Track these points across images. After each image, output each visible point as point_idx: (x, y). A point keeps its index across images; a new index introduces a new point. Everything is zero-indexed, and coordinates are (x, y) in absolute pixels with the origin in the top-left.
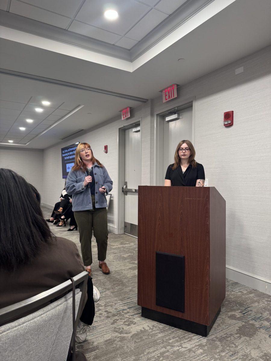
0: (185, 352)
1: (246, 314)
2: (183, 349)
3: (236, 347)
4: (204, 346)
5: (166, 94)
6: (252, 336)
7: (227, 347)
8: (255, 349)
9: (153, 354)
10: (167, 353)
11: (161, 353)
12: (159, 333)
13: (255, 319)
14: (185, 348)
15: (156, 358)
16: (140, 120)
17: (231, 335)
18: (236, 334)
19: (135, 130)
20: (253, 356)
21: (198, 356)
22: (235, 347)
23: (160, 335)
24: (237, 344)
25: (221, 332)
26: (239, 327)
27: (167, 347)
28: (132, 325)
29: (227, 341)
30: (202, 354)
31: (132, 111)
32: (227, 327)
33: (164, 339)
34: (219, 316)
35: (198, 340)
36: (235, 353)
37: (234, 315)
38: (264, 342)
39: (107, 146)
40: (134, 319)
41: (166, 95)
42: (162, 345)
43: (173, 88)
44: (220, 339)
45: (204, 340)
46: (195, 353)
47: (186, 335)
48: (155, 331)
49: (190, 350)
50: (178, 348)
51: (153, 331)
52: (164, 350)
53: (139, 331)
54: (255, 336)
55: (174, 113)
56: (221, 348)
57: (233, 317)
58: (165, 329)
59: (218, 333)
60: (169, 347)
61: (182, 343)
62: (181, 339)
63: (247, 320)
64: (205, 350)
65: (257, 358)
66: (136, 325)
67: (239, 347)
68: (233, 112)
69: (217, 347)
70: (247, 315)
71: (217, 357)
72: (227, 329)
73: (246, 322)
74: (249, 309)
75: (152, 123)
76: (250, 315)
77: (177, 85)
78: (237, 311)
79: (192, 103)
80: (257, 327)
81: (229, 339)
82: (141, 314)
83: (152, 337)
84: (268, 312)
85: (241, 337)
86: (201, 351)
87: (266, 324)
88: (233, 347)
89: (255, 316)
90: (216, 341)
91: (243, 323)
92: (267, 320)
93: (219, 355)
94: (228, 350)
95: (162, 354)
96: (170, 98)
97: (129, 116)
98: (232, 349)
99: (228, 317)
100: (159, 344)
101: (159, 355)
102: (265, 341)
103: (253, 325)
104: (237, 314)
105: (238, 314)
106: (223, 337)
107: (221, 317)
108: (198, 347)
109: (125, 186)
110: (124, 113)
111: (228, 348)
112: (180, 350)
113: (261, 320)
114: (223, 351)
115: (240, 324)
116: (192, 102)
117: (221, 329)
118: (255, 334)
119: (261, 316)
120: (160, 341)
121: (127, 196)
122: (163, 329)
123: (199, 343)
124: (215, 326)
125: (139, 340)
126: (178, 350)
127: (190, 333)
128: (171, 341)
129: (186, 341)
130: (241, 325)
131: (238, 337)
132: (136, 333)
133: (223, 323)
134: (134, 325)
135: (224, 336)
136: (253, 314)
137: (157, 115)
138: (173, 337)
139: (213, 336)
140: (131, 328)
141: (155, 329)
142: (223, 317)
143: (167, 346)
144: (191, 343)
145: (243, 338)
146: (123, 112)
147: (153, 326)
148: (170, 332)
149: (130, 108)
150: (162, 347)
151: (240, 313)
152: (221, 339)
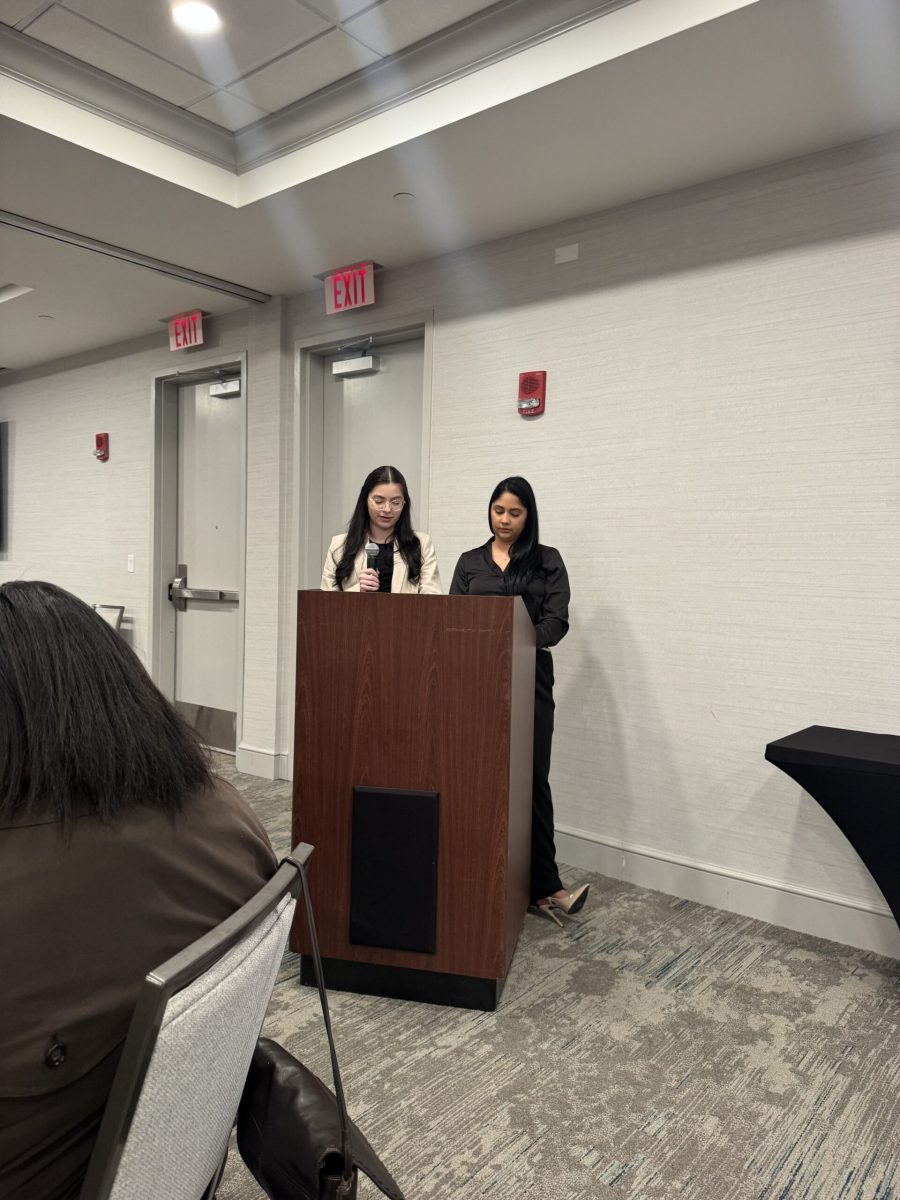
0: (448, 1058)
1: (581, 940)
2: (440, 1053)
3: (574, 1023)
4: (493, 1035)
5: (338, 289)
6: (607, 990)
7: (551, 1027)
8: (617, 1020)
9: (361, 1079)
10: (399, 1070)
11: (382, 1073)
12: (364, 1021)
13: (606, 949)
14: (446, 1047)
15: (371, 1087)
16: (241, 357)
17: (556, 996)
18: (568, 992)
19: (217, 388)
20: (617, 1037)
21: (483, 1062)
22: (571, 1024)
23: (367, 1027)
24: (573, 1016)
25: (529, 993)
26: (572, 975)
27: (397, 1054)
28: (280, 1013)
29: (548, 1012)
30: (491, 1055)
31: (210, 325)
32: (542, 978)
33: (382, 1035)
34: (518, 954)
35: (474, 1024)
36: (573, 1039)
37: (555, 944)
38: (637, 1000)
39: (106, 435)
40: (280, 994)
41: (337, 293)
42: (380, 1052)
43: (362, 274)
44: (531, 1010)
45: (490, 1021)
46: (473, 1056)
47: (440, 1014)
48: (351, 1018)
49: (459, 1052)
50: (426, 1051)
51: (346, 1018)
52: (387, 1062)
53: (305, 1025)
54: (614, 990)
55: (361, 353)
56: (535, 1033)
57: (551, 951)
58: (379, 1009)
59: (523, 998)
60: (400, 1054)
61: (435, 1038)
62: (428, 1027)
63: (587, 953)
64: (498, 1044)
65: (628, 1041)
66: (289, 1011)
67: (580, 1024)
68: (544, 373)
69: (527, 1032)
70: (586, 941)
71: (529, 1054)
72: (544, 983)
73: (586, 960)
74: (587, 924)
75: (286, 373)
76: (593, 940)
77: (376, 266)
78: (560, 935)
79: (420, 329)
80: (615, 967)
81: (554, 1005)
82: (299, 977)
83: (346, 1035)
84: (634, 928)
85: (580, 999)
86: (488, 1047)
87: (635, 956)
88: (564, 1025)
89: (606, 941)
90: (521, 1017)
91: (581, 963)
92: (635, 946)
93: (536, 1049)
94: (555, 1034)
95: (386, 1073)
96: (350, 303)
97: (200, 341)
98: (564, 1031)
99: (540, 952)
100: (372, 1051)
101: (377, 1078)
102: (639, 997)
103: (604, 964)
104: (560, 943)
105: (563, 942)
106: (538, 1005)
107: (521, 956)
108: (478, 1040)
109: (179, 580)
110: (180, 329)
111: (554, 1029)
112: (433, 1055)
113: (621, 950)
114: (543, 1038)
115: (573, 965)
116: (423, 325)
117: (528, 987)
118: (613, 984)
119: (619, 940)
120: (374, 1042)
121: (184, 613)
122: (372, 1009)
123: (479, 1030)
124: (511, 980)
125: (312, 1050)
126: (427, 1056)
127: (450, 1008)
128: (402, 1037)
129: (442, 1031)
130: (576, 969)
131: (574, 999)
132: (297, 1031)
133: (530, 969)
134: (285, 1012)
135: (539, 1002)
136: (599, 936)
137: (304, 351)
138: (406, 1026)
139: (512, 1007)
140: (279, 1020)
141: (348, 1013)
142: (526, 954)
143: (396, 1051)
144: (457, 1033)
145: (586, 1000)
146: (177, 323)
147: (343, 1006)
148: (394, 1014)
149: (204, 314)
150: (383, 1057)
151: (568, 940)
152: (533, 1011)
